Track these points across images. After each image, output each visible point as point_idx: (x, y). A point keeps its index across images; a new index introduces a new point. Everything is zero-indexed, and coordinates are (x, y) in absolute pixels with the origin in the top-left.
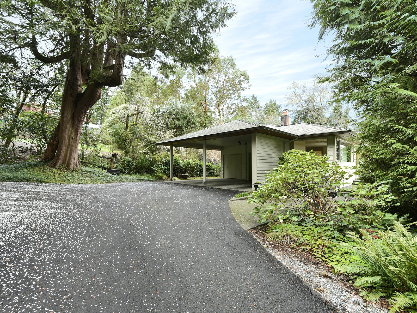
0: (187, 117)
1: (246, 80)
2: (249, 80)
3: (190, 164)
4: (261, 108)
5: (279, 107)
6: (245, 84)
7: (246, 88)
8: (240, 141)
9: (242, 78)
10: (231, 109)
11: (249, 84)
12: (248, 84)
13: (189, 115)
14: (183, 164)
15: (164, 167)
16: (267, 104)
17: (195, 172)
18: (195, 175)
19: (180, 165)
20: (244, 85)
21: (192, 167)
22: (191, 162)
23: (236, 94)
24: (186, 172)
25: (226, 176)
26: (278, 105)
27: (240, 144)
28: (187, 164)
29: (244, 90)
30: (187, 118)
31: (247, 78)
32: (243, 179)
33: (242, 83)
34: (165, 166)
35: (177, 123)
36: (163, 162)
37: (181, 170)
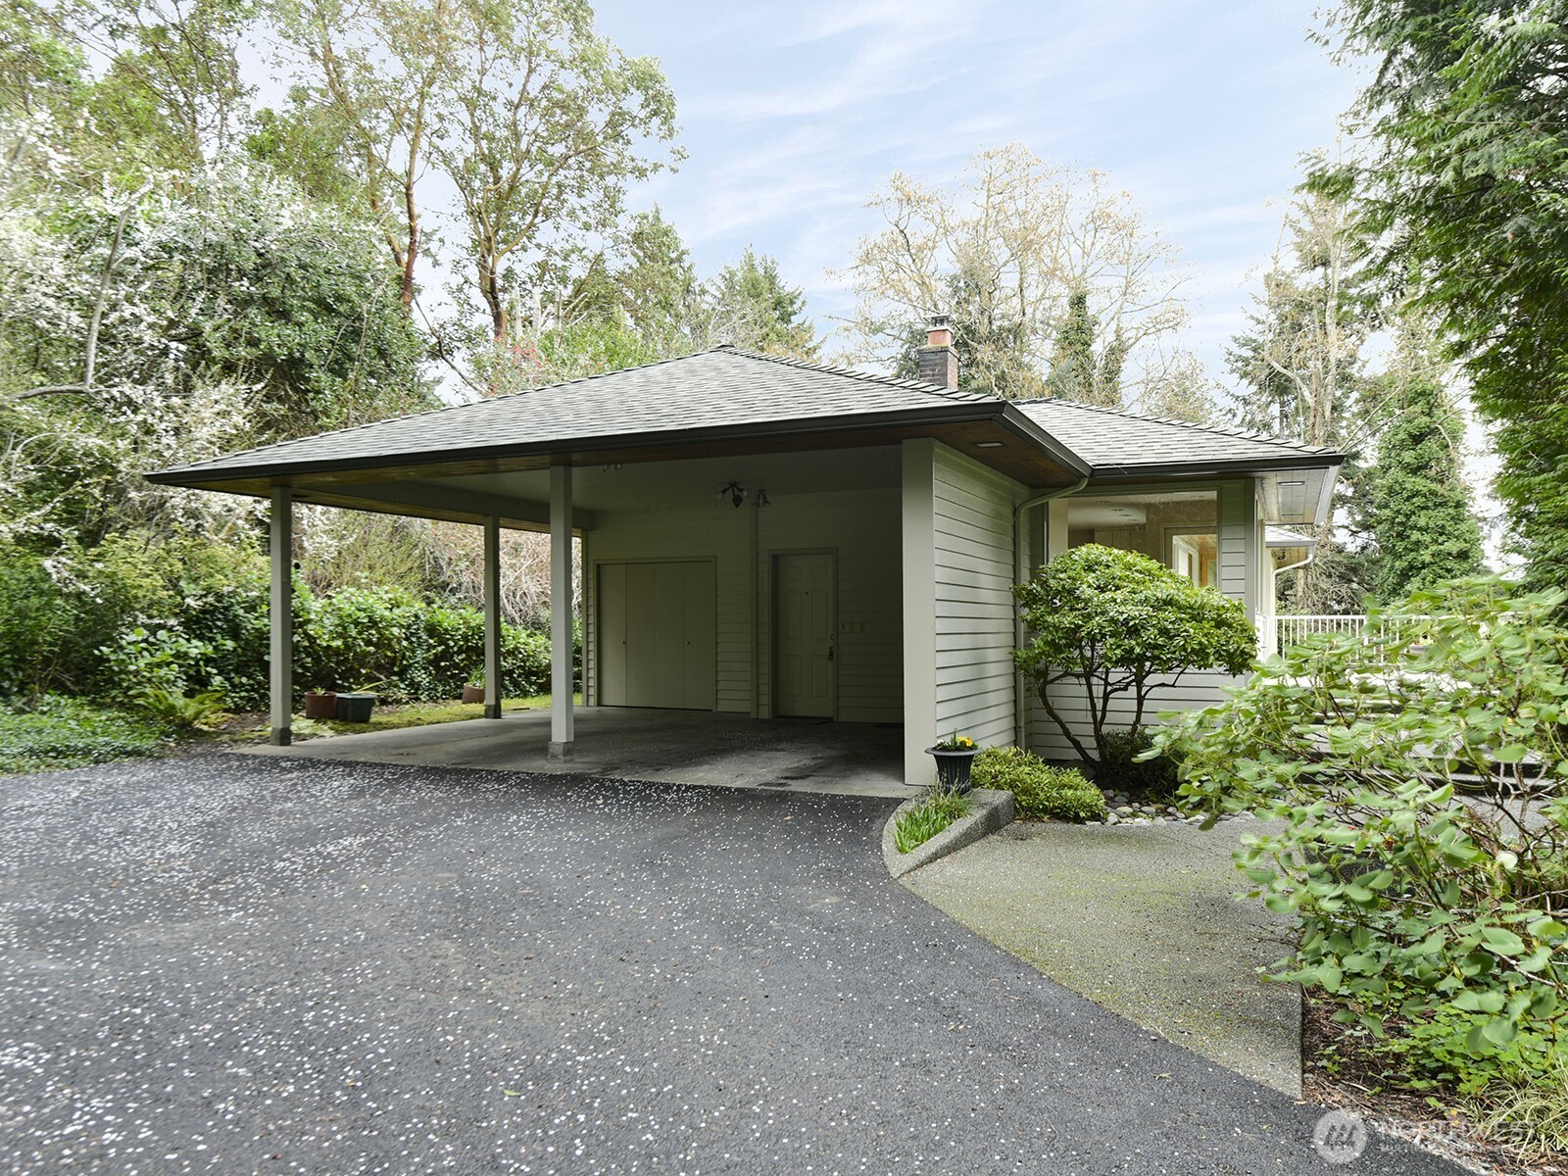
0: (339, 298)
1: (656, 121)
2: (675, 123)
3: (373, 623)
4: (703, 292)
5: (792, 303)
6: (653, 139)
7: (656, 168)
8: (733, 485)
9: (633, 102)
10: (564, 281)
11: (676, 142)
12: (669, 144)
13: (350, 290)
14: (330, 622)
15: (196, 648)
16: (732, 274)
17: (402, 674)
18: (402, 694)
19: (311, 629)
20: (642, 145)
21: (384, 643)
22: (381, 611)
23: (593, 196)
24: (352, 675)
25: (614, 695)
26: (788, 289)
27: (737, 501)
28: (356, 623)
29: (641, 173)
30: (343, 308)
31: (660, 107)
32: (723, 707)
33: (628, 131)
34: (201, 638)
35: (276, 336)
36: (186, 611)
37: (317, 660)
